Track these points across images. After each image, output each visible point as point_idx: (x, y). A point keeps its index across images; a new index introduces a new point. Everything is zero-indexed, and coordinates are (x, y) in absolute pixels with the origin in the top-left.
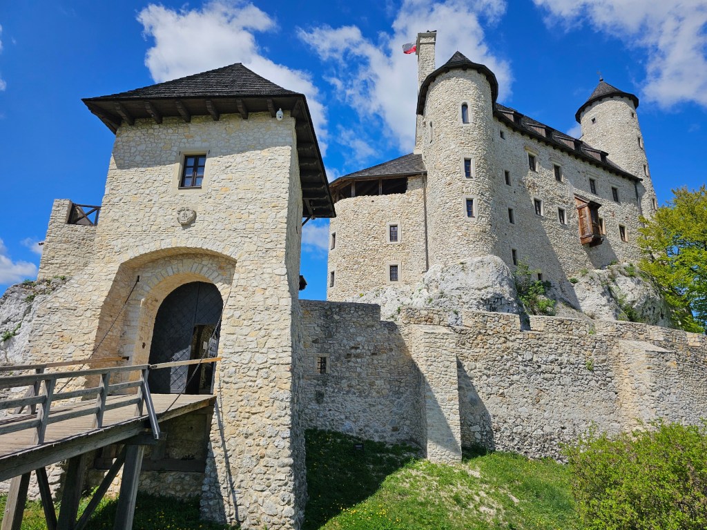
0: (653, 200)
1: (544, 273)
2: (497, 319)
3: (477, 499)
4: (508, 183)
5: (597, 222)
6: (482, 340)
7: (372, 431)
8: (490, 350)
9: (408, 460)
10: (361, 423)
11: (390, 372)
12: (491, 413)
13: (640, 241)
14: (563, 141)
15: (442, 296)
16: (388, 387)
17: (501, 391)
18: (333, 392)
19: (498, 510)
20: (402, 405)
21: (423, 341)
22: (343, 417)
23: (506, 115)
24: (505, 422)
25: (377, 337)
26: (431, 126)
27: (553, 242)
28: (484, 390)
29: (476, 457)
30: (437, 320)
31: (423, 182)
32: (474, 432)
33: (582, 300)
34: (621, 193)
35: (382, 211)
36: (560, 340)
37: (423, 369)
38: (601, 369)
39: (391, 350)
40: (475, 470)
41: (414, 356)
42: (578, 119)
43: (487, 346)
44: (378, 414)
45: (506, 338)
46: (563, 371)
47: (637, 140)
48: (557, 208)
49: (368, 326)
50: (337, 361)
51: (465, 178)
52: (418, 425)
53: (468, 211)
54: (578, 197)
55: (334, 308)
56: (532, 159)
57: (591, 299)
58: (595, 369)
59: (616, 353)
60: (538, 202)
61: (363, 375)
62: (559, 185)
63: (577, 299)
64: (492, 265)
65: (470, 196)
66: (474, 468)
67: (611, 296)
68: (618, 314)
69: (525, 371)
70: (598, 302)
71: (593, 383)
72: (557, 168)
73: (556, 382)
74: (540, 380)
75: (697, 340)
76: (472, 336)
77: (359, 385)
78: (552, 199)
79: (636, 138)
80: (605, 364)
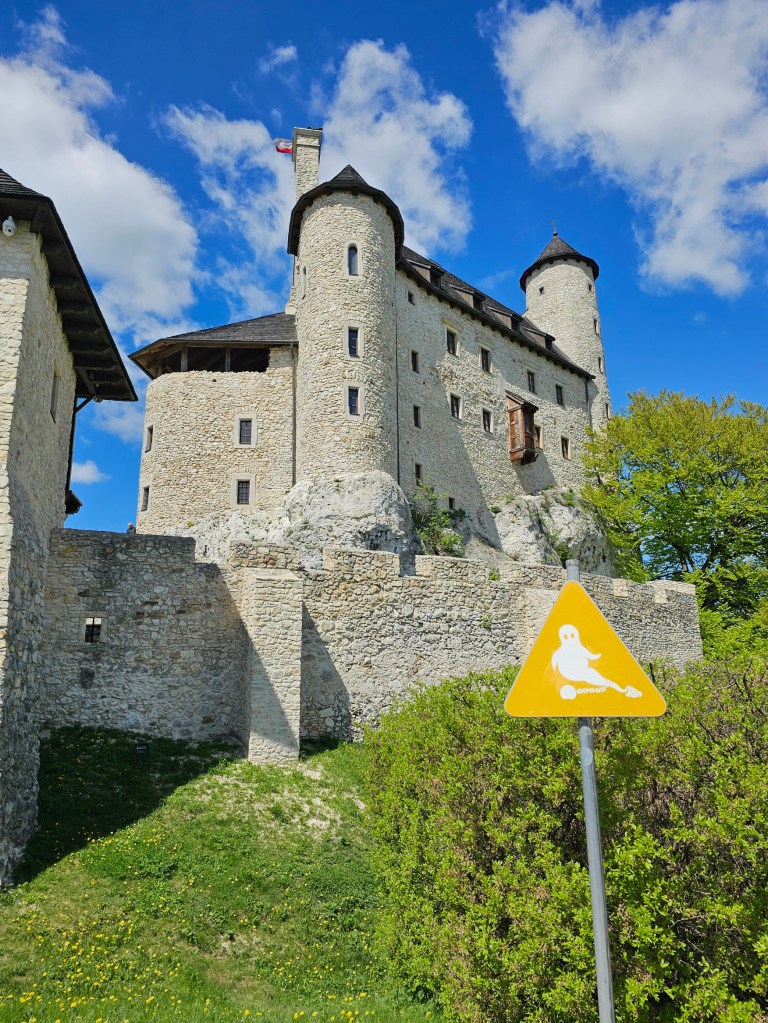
0: (607, 406)
1: (457, 499)
2: (368, 559)
3: (306, 808)
4: (415, 369)
5: (532, 431)
6: (345, 589)
7: (170, 725)
8: (356, 602)
9: (215, 763)
10: (154, 714)
11: (205, 638)
12: (350, 690)
13: (585, 459)
14: (498, 315)
15: (305, 528)
16: (201, 659)
17: (367, 659)
18: (111, 670)
19: (333, 821)
20: (220, 685)
21: (254, 592)
22: (125, 706)
23: (417, 268)
24: (370, 701)
25: (188, 587)
26: (305, 273)
27: (472, 455)
28: (343, 658)
29: (323, 751)
30: (283, 561)
31: (293, 357)
32: (324, 718)
33: (504, 536)
34: (567, 394)
35: (229, 396)
36: (451, 589)
37: (251, 631)
38: (500, 626)
39: (209, 605)
40: (314, 770)
41: (243, 614)
42: (523, 287)
43: (353, 598)
44: (183, 699)
45: (379, 586)
46: (452, 629)
47: (593, 323)
48: (481, 410)
49: (174, 571)
50: (120, 623)
51: (348, 357)
52: (241, 712)
53: (350, 405)
54: (511, 396)
55: (118, 542)
56: (451, 337)
57: (515, 535)
58: (493, 626)
59: (520, 607)
60: (455, 400)
61: (162, 643)
62: (486, 376)
63: (497, 534)
64: (378, 484)
65: (354, 384)
66: (314, 767)
67: (542, 531)
68: (548, 555)
69: (401, 631)
70: (524, 538)
71: (489, 645)
72: (485, 353)
73: (442, 645)
74: (420, 642)
75: (625, 588)
76: (331, 583)
77: (153, 658)
78: (476, 396)
79: (592, 320)
80: (505, 620)
